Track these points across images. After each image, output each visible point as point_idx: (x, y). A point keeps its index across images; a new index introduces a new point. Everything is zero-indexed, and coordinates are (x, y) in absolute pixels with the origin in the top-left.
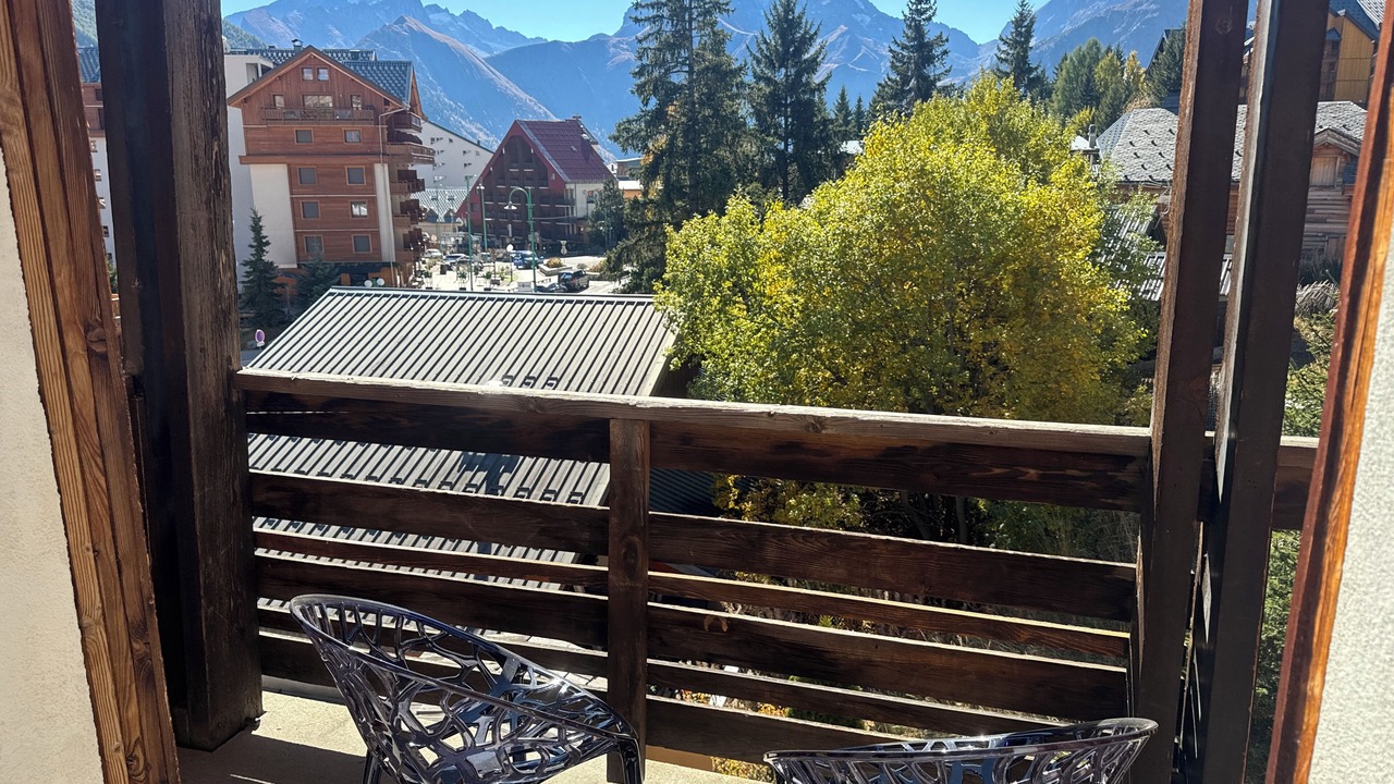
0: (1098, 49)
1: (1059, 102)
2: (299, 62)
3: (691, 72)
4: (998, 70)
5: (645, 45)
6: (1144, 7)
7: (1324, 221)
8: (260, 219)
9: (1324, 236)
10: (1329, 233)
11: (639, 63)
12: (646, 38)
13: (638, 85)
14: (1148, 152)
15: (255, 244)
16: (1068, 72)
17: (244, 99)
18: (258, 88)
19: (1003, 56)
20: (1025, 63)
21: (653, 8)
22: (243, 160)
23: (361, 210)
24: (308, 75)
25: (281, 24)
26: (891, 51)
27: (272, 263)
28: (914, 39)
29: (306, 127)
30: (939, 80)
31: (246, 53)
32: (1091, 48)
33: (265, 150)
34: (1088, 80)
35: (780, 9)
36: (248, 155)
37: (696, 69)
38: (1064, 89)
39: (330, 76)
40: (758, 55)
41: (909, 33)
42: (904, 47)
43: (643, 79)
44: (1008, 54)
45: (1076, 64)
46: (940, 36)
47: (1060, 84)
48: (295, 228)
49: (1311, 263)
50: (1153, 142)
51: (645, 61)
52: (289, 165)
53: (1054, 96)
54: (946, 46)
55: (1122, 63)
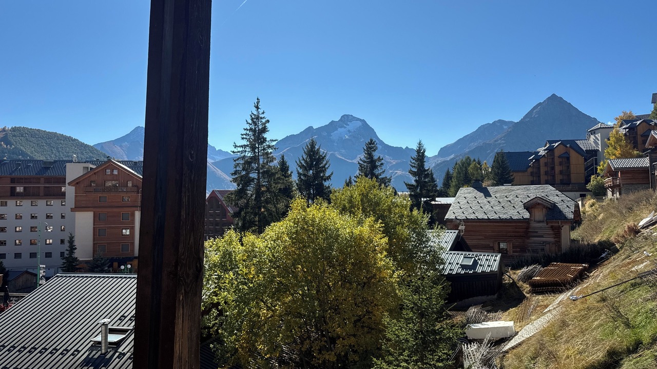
0: (470, 160)
1: (455, 182)
2: (104, 166)
3: (259, 173)
4: (411, 170)
5: (237, 162)
6: (499, 142)
7: (542, 236)
8: (73, 237)
9: (543, 243)
10: (545, 242)
11: (235, 169)
12: (237, 160)
13: (234, 179)
14: (465, 206)
15: (69, 249)
16: (458, 170)
17: (76, 183)
18: (84, 178)
19: (413, 165)
20: (423, 167)
21: (242, 147)
22: (72, 210)
23: (127, 232)
24: (108, 172)
25: (119, 148)
26: (359, 163)
27: (76, 258)
28: (369, 159)
29: (105, 195)
30: (380, 175)
31: (85, 162)
32: (467, 160)
33: (84, 205)
34: (466, 173)
35: (310, 147)
36: (75, 207)
37: (261, 171)
38: (457, 177)
39: (118, 173)
40: (300, 164)
41: (366, 155)
42: (365, 162)
43: (236, 176)
44: (415, 164)
45: (461, 166)
46: (379, 157)
47: (455, 175)
48: (94, 241)
49: (538, 255)
50: (468, 202)
51: (238, 169)
52: (94, 212)
53: (453, 179)
54: (383, 161)
55: (481, 166)
